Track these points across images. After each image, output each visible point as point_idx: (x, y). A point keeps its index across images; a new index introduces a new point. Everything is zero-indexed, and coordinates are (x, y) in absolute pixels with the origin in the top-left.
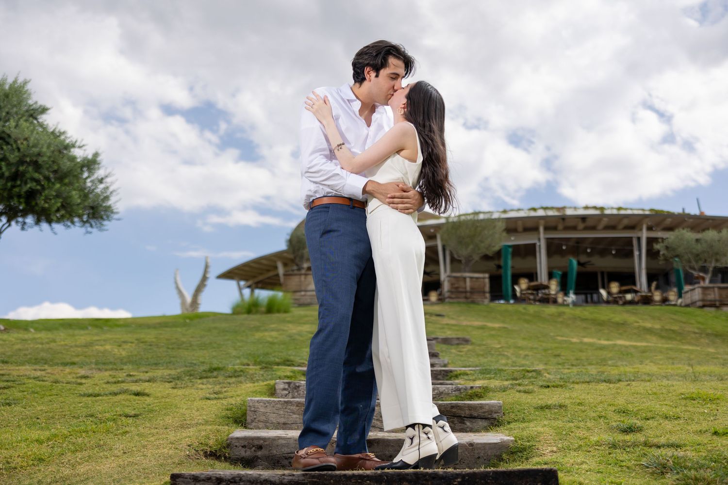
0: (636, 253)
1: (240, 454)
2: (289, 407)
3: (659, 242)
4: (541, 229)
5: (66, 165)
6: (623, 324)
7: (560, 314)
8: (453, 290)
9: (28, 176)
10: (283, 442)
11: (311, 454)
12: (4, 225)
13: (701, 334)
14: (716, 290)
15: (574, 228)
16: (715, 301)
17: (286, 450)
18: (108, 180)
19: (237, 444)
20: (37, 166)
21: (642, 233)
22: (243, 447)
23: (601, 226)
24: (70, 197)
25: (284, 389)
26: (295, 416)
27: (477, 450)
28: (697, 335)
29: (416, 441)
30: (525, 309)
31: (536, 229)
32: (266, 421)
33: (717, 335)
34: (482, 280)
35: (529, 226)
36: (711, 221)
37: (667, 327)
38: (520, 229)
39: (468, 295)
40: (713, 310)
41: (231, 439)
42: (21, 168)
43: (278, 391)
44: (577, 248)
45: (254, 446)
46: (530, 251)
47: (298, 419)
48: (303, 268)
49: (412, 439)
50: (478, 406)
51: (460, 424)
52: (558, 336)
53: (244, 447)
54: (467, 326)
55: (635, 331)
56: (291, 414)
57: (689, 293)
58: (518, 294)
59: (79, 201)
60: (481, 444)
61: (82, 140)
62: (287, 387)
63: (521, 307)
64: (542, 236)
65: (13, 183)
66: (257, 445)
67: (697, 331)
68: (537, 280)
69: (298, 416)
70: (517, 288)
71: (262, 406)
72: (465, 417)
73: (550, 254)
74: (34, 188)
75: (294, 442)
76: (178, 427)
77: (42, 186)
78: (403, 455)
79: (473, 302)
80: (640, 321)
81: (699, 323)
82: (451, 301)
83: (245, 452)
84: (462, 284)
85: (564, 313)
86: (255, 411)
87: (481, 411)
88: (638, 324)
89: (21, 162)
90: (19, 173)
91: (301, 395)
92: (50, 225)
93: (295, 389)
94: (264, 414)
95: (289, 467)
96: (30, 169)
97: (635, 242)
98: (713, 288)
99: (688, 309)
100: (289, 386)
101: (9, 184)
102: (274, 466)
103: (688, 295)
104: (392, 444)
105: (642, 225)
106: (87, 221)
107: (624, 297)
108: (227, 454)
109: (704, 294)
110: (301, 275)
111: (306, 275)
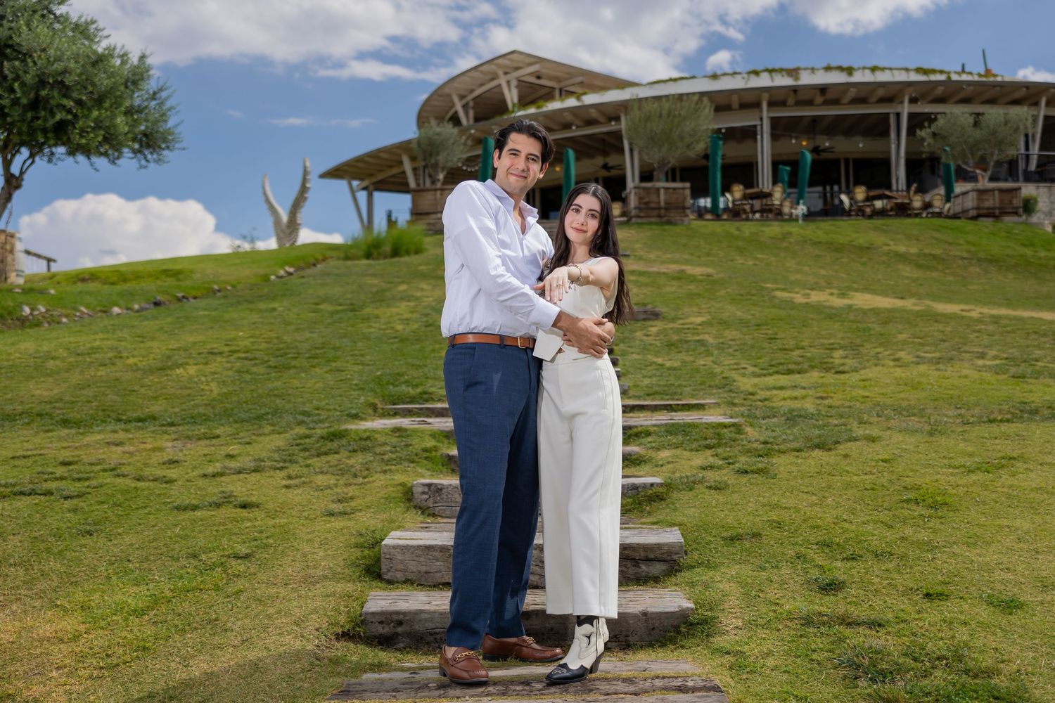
0: (893, 135)
1: (377, 631)
2: (431, 553)
3: (925, 127)
4: (765, 106)
5: (103, 82)
6: (868, 248)
7: (786, 236)
8: (642, 206)
9: (53, 102)
10: (427, 616)
11: (460, 660)
12: (25, 161)
13: (972, 259)
14: (996, 192)
15: (809, 103)
16: (994, 208)
17: (430, 625)
18: (164, 94)
19: (373, 620)
20: (65, 90)
21: (903, 108)
22: (379, 623)
23: (846, 100)
24: (115, 126)
25: (424, 493)
27: (652, 620)
28: (966, 261)
29: (593, 639)
30: (738, 229)
31: (757, 105)
32: (405, 569)
33: (992, 261)
34: (681, 191)
35: (748, 101)
36: (998, 88)
37: (926, 251)
38: (735, 105)
39: (663, 212)
40: (991, 220)
41: (366, 614)
42: (44, 93)
43: (416, 496)
44: (813, 127)
45: (392, 621)
46: (749, 134)
47: (442, 567)
48: (439, 180)
49: (589, 637)
50: (655, 546)
51: (633, 568)
52: (777, 289)
53: (381, 622)
54: (660, 275)
55: (884, 258)
56: (434, 561)
57: (961, 197)
58: (730, 206)
59: (126, 129)
60: (656, 613)
61: (123, 46)
62: (426, 490)
63: (731, 227)
64: (765, 114)
65: (34, 113)
66: (396, 621)
67: (965, 255)
68: (757, 184)
69: (442, 563)
70: (728, 197)
71: (398, 553)
72: (639, 560)
73: (774, 137)
74: (64, 118)
77: (75, 116)
79: (669, 223)
80: (891, 243)
81: (968, 243)
82: (639, 221)
83: (383, 628)
84: (653, 197)
85: (790, 233)
86: (391, 559)
87: (658, 552)
88: (886, 248)
89: (42, 83)
90: (40, 99)
91: (445, 499)
92: (89, 158)
93: (437, 492)
94: (402, 562)
96: (56, 93)
97: (892, 121)
98: (993, 190)
99: (957, 223)
100: (429, 489)
101: (29, 115)
102: (418, 643)
103: (959, 200)
105: (904, 96)
106: (139, 151)
107: (873, 205)
108: (362, 633)
109: (979, 199)
110: (436, 190)
111: (442, 190)
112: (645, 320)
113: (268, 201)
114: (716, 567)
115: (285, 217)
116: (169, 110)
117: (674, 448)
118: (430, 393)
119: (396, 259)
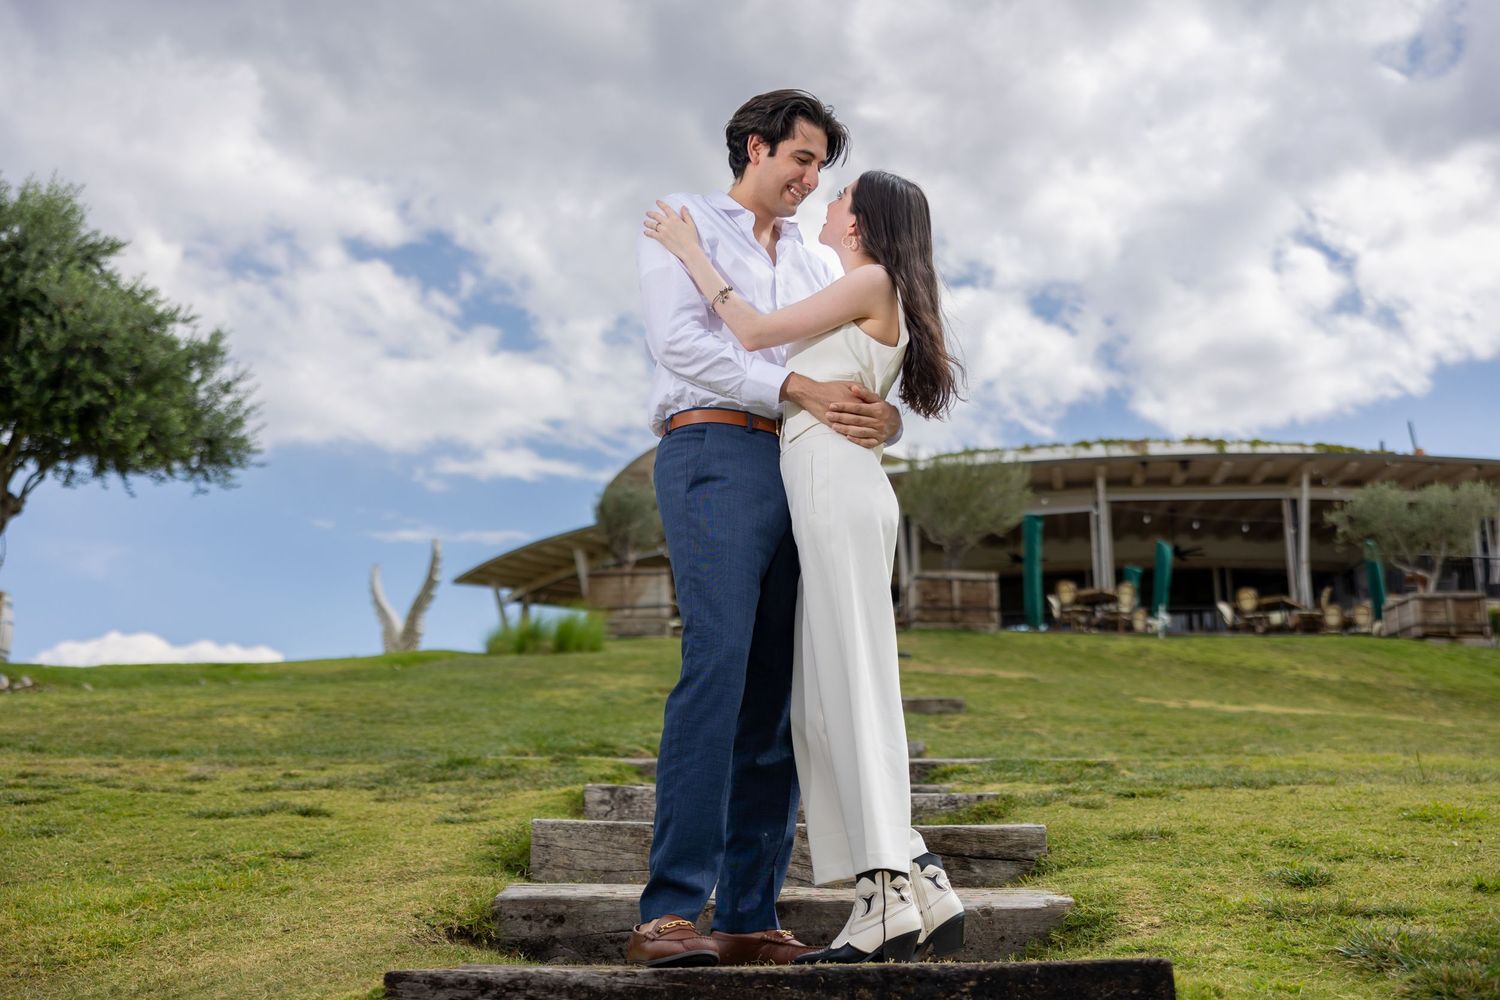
0: (1289, 531)
1: (520, 932)
2: (616, 837)
3: (1336, 510)
4: (1101, 484)
5: (157, 356)
6: (1265, 672)
7: (1141, 653)
8: (927, 605)
9: (83, 378)
10: (607, 908)
11: (667, 931)
12: (32, 477)
13: (1421, 691)
14: (1450, 603)
15: (1165, 482)
16: (1448, 625)
17: (611, 924)
18: (242, 386)
19: (513, 913)
20: (101, 358)
21: (1301, 492)
22: (524, 918)
23: (1218, 478)
24: (165, 420)
25: (603, 802)
26: (628, 856)
27: (1000, 923)
28: (1414, 694)
29: (877, 905)
30: (1069, 642)
31: (1088, 484)
32: (570, 865)
33: (1453, 694)
34: (984, 585)
35: (1076, 477)
36: (1437, 467)
37: (1353, 678)
38: (1058, 483)
39: (957, 614)
40: (1443, 643)
41: (502, 902)
42: (72, 363)
43: (590, 806)
44: (1171, 519)
45: (547, 916)
46: (1077, 527)
47: (634, 863)
48: (627, 562)
49: (869, 901)
50: (997, 834)
51: (961, 871)
52: (1138, 695)
53: (526, 918)
54: (956, 676)
55: (1290, 686)
56: (620, 851)
57: (1397, 609)
58: (1056, 613)
59: (183, 428)
60: (1007, 910)
62: (607, 797)
63: (1061, 639)
64: (1102, 496)
65: (53, 392)
66: (554, 915)
67: (1412, 685)
68: (1092, 584)
69: (633, 856)
70: (1053, 600)
71: (560, 836)
72: (970, 857)
73: (1117, 533)
74: (94, 402)
75: (629, 908)
76: (391, 878)
77: (111, 398)
78: (851, 934)
79: (967, 629)
80: (1300, 666)
81: (1416, 669)
82: (922, 626)
83: (530, 928)
84: (943, 593)
85: (1147, 650)
86: (547, 846)
87: (1003, 844)
88: (1293, 673)
89: (70, 350)
90: (66, 372)
91: (637, 814)
92: (124, 478)
93: (625, 801)
94: (566, 851)
95: (618, 958)
96: (88, 364)
97: (1287, 510)
98: (1444, 599)
99: (1395, 643)
100: (612, 796)
101: (46, 395)
102: (589, 956)
103: (1395, 614)
104: (827, 912)
105: (1301, 475)
106: (199, 469)
107: (1267, 618)
108: (492, 933)
109: (1425, 611)
110: (622, 575)
111: (633, 575)
112: (940, 713)
113: (377, 603)
114: (1102, 864)
115: (399, 624)
116: (247, 412)
117: (1009, 782)
118: (612, 747)
119: (561, 657)
